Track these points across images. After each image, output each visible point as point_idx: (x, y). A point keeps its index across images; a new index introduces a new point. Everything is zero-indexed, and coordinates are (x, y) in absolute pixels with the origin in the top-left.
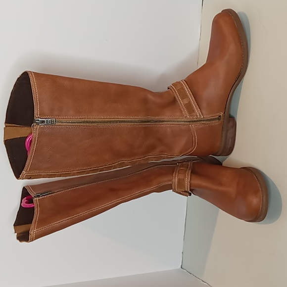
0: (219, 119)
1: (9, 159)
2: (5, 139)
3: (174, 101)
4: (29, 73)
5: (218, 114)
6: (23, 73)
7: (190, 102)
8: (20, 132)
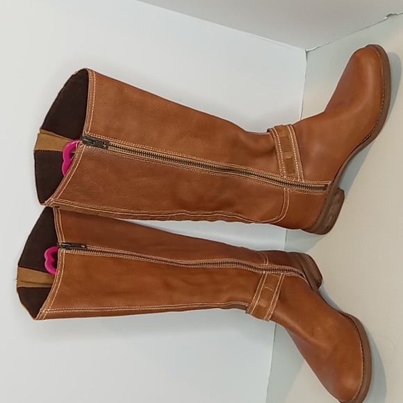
0: (324, 189)
1: (36, 175)
2: (37, 149)
3: (272, 151)
4: (90, 72)
5: (325, 183)
6: (81, 70)
7: (292, 158)
8: (58, 143)
